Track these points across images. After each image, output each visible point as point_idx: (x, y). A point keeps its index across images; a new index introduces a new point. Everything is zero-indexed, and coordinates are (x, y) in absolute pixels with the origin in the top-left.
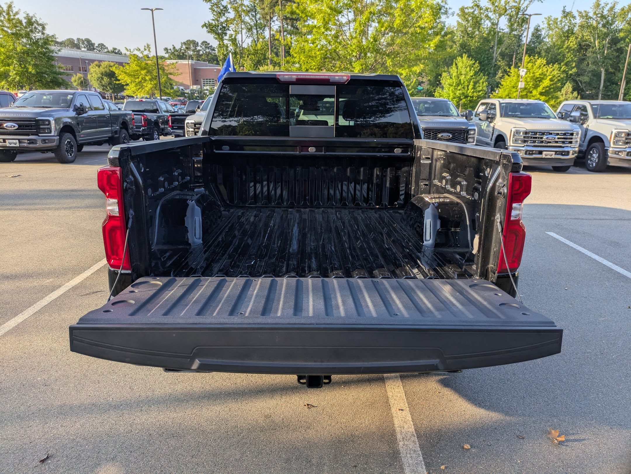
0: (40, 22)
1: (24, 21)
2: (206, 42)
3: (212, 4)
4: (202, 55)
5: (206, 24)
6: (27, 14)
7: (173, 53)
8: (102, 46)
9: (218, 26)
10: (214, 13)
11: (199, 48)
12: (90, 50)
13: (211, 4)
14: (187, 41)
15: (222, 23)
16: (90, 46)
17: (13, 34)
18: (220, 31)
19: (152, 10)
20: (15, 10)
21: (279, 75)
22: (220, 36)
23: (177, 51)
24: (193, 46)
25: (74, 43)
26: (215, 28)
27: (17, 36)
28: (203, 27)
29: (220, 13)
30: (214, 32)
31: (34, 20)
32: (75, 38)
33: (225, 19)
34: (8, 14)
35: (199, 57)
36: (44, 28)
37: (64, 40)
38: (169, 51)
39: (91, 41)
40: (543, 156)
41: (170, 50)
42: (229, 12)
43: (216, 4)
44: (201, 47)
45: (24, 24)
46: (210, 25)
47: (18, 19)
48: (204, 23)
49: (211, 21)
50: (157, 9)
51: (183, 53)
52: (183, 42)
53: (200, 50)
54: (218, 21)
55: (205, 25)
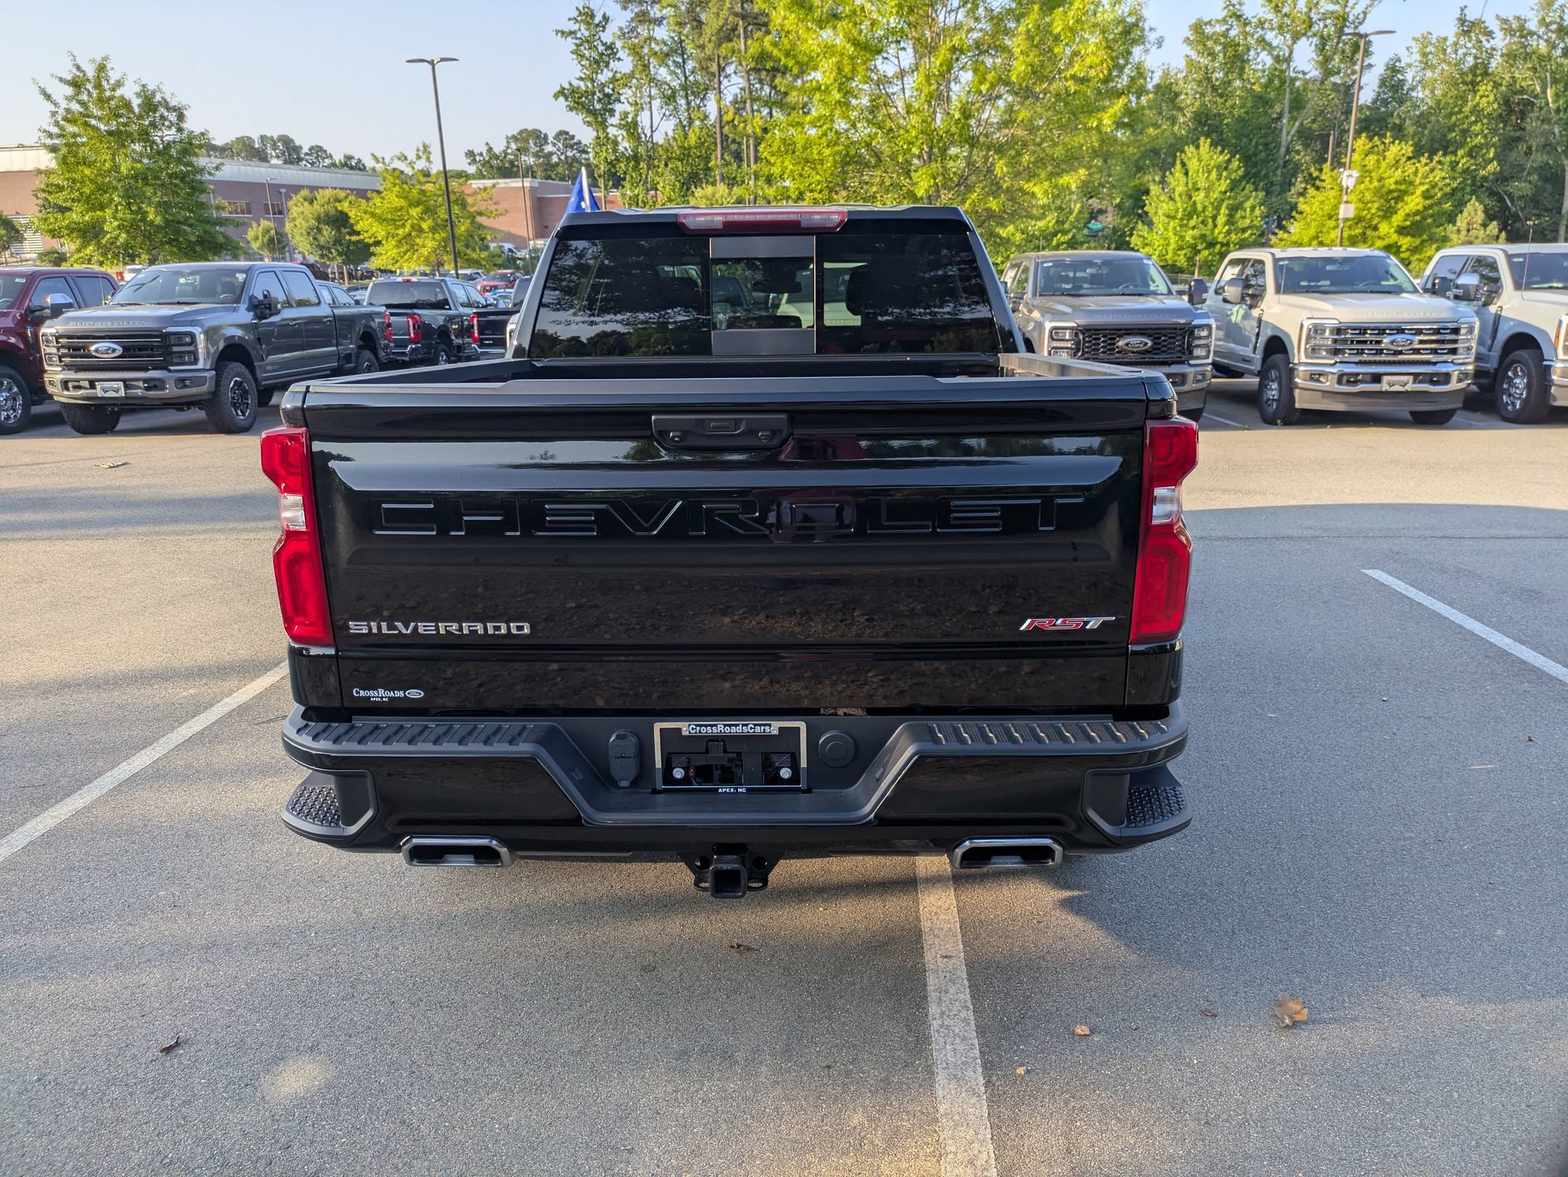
0: (173, 103)
1: (136, 102)
2: (567, 133)
3: (577, 42)
4: (557, 164)
5: (564, 89)
6: (144, 86)
7: (488, 162)
8: (318, 151)
9: (594, 94)
10: (583, 63)
11: (549, 148)
12: (291, 163)
13: (574, 41)
14: (521, 132)
15: (603, 85)
16: (291, 153)
17: (110, 133)
18: (598, 106)
19: (432, 63)
20: (114, 76)
21: (685, 216)
22: (598, 117)
23: (497, 157)
24: (535, 144)
25: (253, 148)
26: (586, 98)
27: (120, 137)
28: (556, 96)
29: (597, 62)
30: (584, 107)
31: (158, 98)
32: (256, 137)
33: (610, 75)
34: (98, 86)
35: (549, 169)
36: (181, 117)
37: (229, 141)
38: (478, 158)
39: (292, 141)
40: (1384, 386)
41: (481, 154)
42: (619, 59)
43: (588, 41)
44: (554, 145)
45: (137, 110)
46: (574, 91)
47: (122, 98)
48: (558, 88)
49: (576, 83)
50: (443, 60)
51: (512, 162)
52: (510, 135)
53: (551, 154)
54: (593, 81)
55: (562, 93)
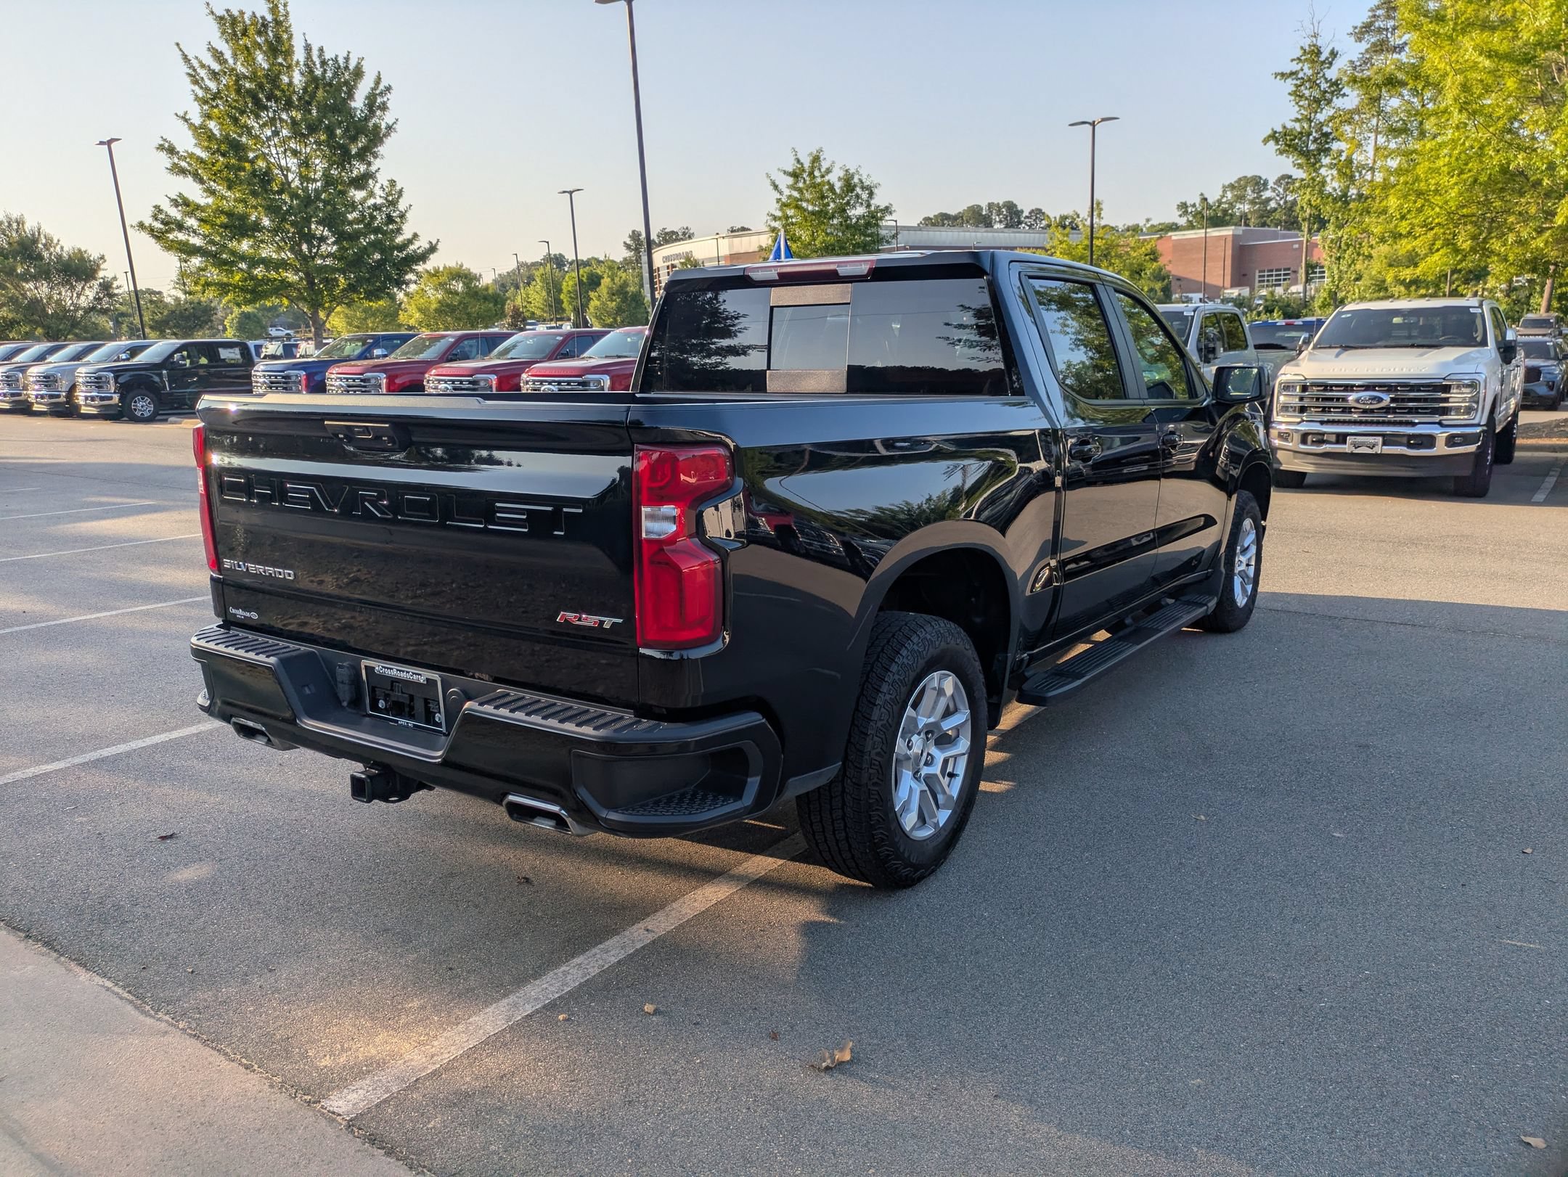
0: (867, 183)
1: (838, 186)
2: (1290, 177)
3: (1298, 82)
4: (1275, 210)
5: (1275, 132)
6: (847, 171)
7: (1200, 212)
8: (1038, 214)
9: (1309, 134)
10: (1301, 103)
11: (1267, 194)
12: (1012, 226)
13: (1295, 82)
14: (1240, 179)
15: (1321, 124)
16: (1012, 216)
17: (813, 213)
18: (1312, 147)
19: (1093, 124)
20: (825, 165)
22: (1311, 158)
23: (1209, 207)
24: (1253, 191)
25: (981, 215)
26: (1300, 139)
27: (822, 215)
28: (1266, 141)
29: (1317, 101)
30: (1296, 149)
31: (856, 180)
32: (984, 205)
33: (1333, 111)
34: (811, 174)
35: (1265, 217)
36: (871, 194)
38: (1189, 210)
39: (1016, 206)
41: (1194, 205)
42: (1344, 95)
43: (1309, 80)
44: (1274, 190)
45: (838, 191)
46: (1286, 133)
47: (828, 182)
48: (1270, 132)
49: (1290, 125)
50: (1103, 120)
51: (1225, 211)
52: (1227, 184)
53: (1269, 200)
54: (1310, 120)
55: (1274, 136)
